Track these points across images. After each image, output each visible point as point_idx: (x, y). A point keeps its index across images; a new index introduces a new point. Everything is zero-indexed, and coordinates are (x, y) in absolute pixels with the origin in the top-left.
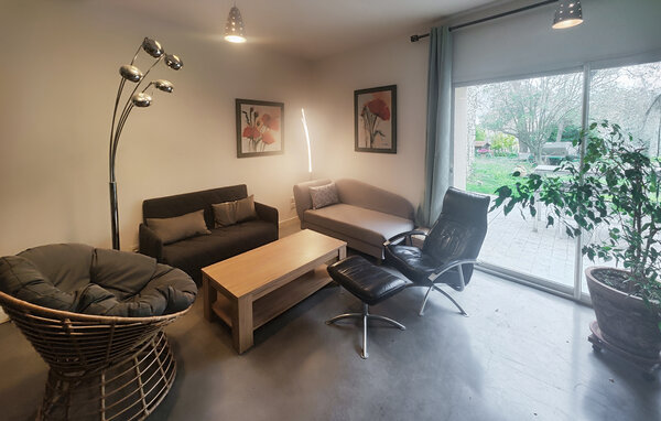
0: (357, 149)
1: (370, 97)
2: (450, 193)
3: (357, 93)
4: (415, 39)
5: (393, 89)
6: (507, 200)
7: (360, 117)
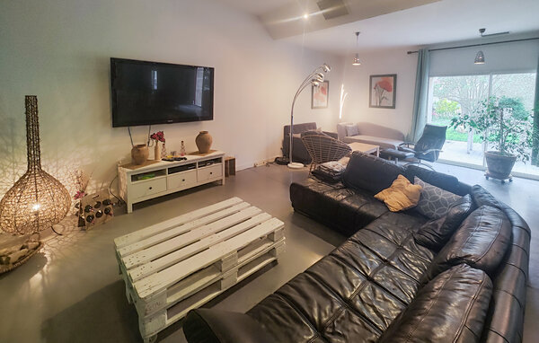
0: (371, 106)
1: (380, 79)
2: (427, 126)
3: (371, 77)
4: (409, 53)
5: (395, 76)
6: (455, 124)
7: (373, 90)
